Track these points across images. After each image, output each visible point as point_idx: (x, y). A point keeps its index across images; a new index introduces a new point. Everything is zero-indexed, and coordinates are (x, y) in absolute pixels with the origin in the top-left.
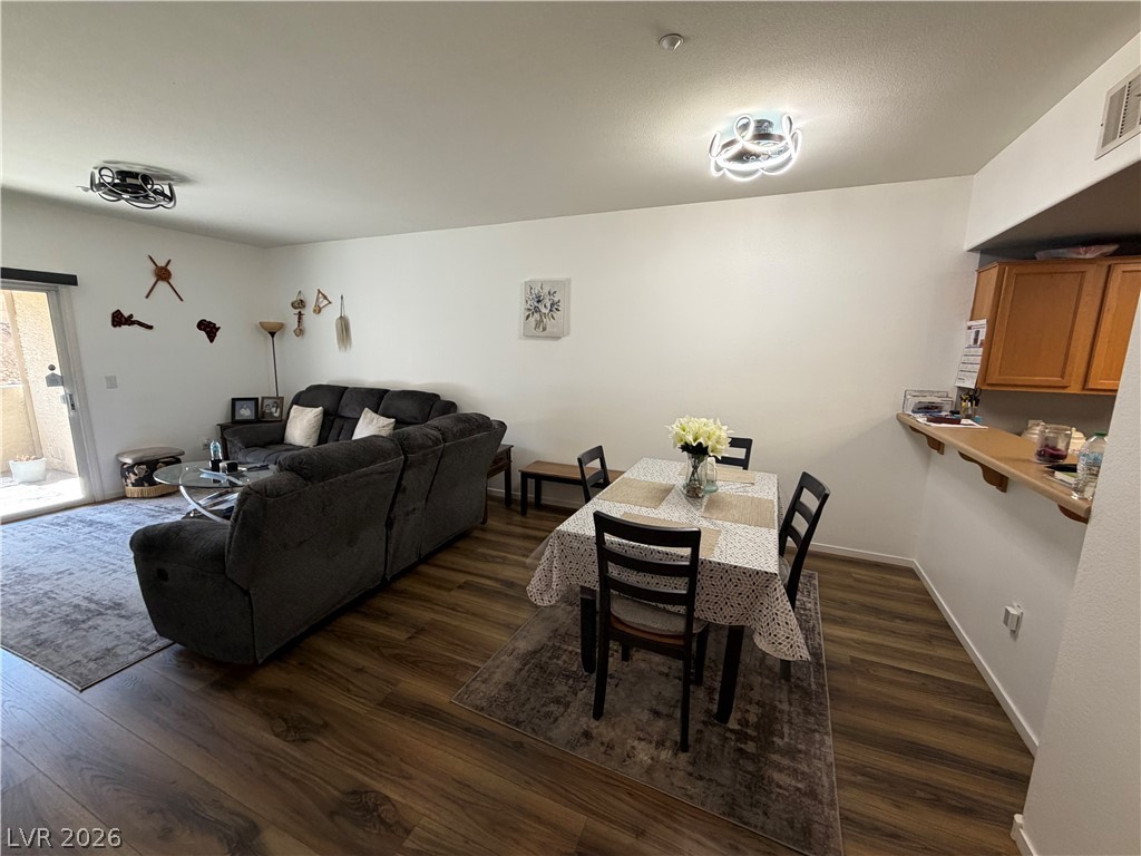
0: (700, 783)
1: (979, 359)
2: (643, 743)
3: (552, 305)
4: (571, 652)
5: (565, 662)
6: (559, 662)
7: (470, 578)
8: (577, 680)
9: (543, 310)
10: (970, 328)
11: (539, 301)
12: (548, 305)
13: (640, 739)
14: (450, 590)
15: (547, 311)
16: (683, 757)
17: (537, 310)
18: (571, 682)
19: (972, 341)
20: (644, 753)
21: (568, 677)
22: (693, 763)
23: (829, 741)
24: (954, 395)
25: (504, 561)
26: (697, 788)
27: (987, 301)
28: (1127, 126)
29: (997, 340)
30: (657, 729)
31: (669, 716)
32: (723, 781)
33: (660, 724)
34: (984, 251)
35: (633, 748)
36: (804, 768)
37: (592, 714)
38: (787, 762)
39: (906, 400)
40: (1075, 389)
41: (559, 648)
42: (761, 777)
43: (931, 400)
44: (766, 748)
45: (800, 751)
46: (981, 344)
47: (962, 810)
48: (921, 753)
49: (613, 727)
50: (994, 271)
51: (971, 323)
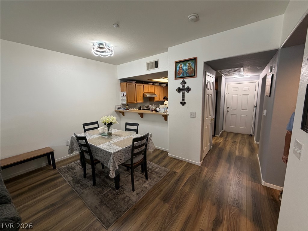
1: (126, 99)
4: (108, 192)
5: (111, 194)
8: (119, 192)
13: (143, 185)
16: (149, 180)
18: (119, 194)
19: (123, 96)
20: (146, 185)
21: (117, 194)
22: (151, 179)
23: (151, 163)
24: (121, 105)
26: (156, 180)
27: (124, 89)
28: (151, 68)
29: (127, 96)
30: (141, 182)
31: (139, 179)
32: (155, 176)
33: (140, 181)
34: (121, 80)
35: (144, 186)
36: (155, 167)
37: (133, 192)
38: (154, 168)
39: (116, 107)
40: (136, 102)
41: (104, 195)
42: (156, 172)
43: (119, 106)
44: (151, 169)
45: (153, 166)
46: (125, 96)
47: (165, 158)
48: (156, 157)
49: (137, 189)
50: (125, 83)
51: (121, 92)
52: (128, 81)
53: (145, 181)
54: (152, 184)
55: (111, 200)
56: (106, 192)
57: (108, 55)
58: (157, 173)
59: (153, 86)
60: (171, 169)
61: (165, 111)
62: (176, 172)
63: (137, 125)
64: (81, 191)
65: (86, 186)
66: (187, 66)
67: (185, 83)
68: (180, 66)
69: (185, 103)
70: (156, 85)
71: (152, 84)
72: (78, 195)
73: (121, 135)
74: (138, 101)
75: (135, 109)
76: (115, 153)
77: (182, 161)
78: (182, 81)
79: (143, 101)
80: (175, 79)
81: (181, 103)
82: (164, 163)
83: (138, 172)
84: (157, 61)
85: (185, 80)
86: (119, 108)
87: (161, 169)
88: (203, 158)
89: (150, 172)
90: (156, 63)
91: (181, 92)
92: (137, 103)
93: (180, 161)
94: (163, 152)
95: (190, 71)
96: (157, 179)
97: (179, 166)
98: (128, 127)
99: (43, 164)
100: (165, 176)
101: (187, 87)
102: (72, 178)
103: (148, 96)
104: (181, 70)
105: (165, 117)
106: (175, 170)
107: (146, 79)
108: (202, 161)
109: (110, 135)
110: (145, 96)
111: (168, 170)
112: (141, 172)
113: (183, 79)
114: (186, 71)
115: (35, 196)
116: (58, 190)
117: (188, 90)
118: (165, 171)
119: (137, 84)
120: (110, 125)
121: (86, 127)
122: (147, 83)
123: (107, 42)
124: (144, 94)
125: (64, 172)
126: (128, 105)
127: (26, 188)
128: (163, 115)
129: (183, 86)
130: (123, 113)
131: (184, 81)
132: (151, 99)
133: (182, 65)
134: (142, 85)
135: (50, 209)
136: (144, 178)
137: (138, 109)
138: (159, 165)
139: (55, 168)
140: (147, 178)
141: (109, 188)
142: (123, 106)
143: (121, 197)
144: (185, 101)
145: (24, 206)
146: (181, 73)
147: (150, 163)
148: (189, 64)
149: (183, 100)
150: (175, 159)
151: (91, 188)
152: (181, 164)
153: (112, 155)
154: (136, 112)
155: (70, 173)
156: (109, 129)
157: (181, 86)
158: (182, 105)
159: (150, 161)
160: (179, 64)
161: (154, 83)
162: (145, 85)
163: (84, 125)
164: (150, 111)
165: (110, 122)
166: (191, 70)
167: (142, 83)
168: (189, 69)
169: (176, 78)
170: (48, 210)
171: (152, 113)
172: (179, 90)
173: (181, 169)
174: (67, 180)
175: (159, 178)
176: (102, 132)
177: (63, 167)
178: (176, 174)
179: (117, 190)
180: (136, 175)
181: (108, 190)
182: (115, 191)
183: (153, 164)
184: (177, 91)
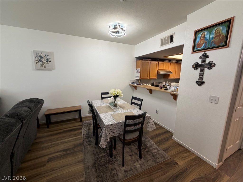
0: (148, 162)
1: (139, 75)
2: (135, 163)
3: (47, 60)
4: (103, 156)
5: (104, 159)
6: (103, 160)
7: (49, 156)
8: (111, 161)
9: (43, 61)
10: (136, 70)
11: (41, 58)
12: (46, 59)
13: (134, 163)
14: (45, 165)
15: (45, 62)
16: (142, 160)
17: (40, 61)
18: (110, 163)
19: (137, 72)
20: (137, 165)
21: (108, 162)
22: (144, 160)
23: (151, 141)
24: (135, 80)
25: (56, 145)
26: (149, 163)
27: (139, 66)
28: (164, 44)
29: (141, 72)
30: (134, 159)
31: (133, 154)
32: (150, 159)
33: (133, 157)
34: (137, 58)
35: (135, 166)
36: (154, 147)
37: (122, 166)
38: (152, 148)
39: (130, 81)
40: (148, 79)
41: (99, 157)
42: (152, 153)
43: (133, 81)
44: (148, 148)
45: (151, 145)
46: (139, 72)
47: (168, 140)
48: (158, 135)
49: (128, 165)
50: (140, 61)
51: (136, 69)
52: (143, 59)
53: (138, 160)
54: (143, 167)
55: (101, 165)
56: (102, 155)
57: (122, 35)
58: (153, 155)
59: (169, 63)
60: (171, 156)
61: (174, 90)
62: (177, 164)
63: (141, 100)
64: (86, 146)
65: (91, 143)
66: (213, 34)
67: (208, 57)
68: (202, 35)
69: (203, 83)
70: (173, 63)
71: (168, 61)
72: (83, 148)
73: (124, 108)
74: (151, 77)
75: (146, 85)
76: (108, 126)
77: (190, 151)
78: (202, 55)
79: (156, 78)
80: (192, 53)
81: (197, 82)
82: (164, 146)
83: (134, 146)
84: (173, 35)
85: (207, 52)
86: (133, 83)
87: (159, 152)
88: (224, 158)
89: (146, 151)
90: (172, 37)
91: (199, 69)
92: (150, 79)
93: (187, 151)
94: (168, 132)
95: (217, 39)
96: (151, 163)
97: (184, 157)
98: (134, 101)
99: (77, 116)
100: (161, 163)
101: (209, 63)
102: (86, 133)
103: (162, 72)
104: (202, 41)
105: (175, 97)
106: (176, 160)
107: (161, 57)
108: (221, 163)
109: (115, 105)
110: (159, 73)
111: (168, 156)
112: (137, 148)
113: (205, 52)
114: (211, 40)
115: (62, 138)
116: (75, 139)
117: (211, 65)
118: (163, 156)
119: (152, 62)
120: (116, 97)
121: (103, 96)
122: (162, 60)
123: (121, 22)
124: (158, 71)
125: (84, 125)
126: (141, 81)
127: (62, 131)
128: (172, 94)
129: (204, 61)
130: (136, 88)
131: (206, 54)
132: (165, 76)
133: (206, 33)
134: (157, 62)
135: (64, 152)
136: (138, 155)
137: (150, 85)
138: (158, 146)
139: (81, 121)
140: (140, 157)
141: (105, 153)
142: (137, 81)
143: (110, 167)
144: (204, 80)
145: (55, 143)
146: (203, 44)
147: (149, 141)
148: (217, 30)
149: (201, 78)
150: (180, 145)
151: (93, 146)
152: (187, 154)
153: (105, 127)
154: (146, 88)
155: (87, 128)
156: (115, 100)
157: (200, 62)
158: (198, 85)
159: (151, 139)
160: (201, 33)
161: (170, 60)
162: (160, 62)
163: (102, 94)
164: (159, 88)
165: (116, 94)
166: (221, 37)
167: (158, 61)
168: (216, 36)
169: (194, 51)
170: (63, 153)
171: (160, 90)
172: (196, 66)
173: (184, 162)
174: (83, 133)
175: (153, 162)
176: (111, 102)
177: (86, 122)
178: (177, 166)
179: (110, 158)
180: (132, 149)
181: (104, 154)
182: (108, 158)
183: (153, 142)
184: (193, 67)
